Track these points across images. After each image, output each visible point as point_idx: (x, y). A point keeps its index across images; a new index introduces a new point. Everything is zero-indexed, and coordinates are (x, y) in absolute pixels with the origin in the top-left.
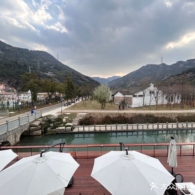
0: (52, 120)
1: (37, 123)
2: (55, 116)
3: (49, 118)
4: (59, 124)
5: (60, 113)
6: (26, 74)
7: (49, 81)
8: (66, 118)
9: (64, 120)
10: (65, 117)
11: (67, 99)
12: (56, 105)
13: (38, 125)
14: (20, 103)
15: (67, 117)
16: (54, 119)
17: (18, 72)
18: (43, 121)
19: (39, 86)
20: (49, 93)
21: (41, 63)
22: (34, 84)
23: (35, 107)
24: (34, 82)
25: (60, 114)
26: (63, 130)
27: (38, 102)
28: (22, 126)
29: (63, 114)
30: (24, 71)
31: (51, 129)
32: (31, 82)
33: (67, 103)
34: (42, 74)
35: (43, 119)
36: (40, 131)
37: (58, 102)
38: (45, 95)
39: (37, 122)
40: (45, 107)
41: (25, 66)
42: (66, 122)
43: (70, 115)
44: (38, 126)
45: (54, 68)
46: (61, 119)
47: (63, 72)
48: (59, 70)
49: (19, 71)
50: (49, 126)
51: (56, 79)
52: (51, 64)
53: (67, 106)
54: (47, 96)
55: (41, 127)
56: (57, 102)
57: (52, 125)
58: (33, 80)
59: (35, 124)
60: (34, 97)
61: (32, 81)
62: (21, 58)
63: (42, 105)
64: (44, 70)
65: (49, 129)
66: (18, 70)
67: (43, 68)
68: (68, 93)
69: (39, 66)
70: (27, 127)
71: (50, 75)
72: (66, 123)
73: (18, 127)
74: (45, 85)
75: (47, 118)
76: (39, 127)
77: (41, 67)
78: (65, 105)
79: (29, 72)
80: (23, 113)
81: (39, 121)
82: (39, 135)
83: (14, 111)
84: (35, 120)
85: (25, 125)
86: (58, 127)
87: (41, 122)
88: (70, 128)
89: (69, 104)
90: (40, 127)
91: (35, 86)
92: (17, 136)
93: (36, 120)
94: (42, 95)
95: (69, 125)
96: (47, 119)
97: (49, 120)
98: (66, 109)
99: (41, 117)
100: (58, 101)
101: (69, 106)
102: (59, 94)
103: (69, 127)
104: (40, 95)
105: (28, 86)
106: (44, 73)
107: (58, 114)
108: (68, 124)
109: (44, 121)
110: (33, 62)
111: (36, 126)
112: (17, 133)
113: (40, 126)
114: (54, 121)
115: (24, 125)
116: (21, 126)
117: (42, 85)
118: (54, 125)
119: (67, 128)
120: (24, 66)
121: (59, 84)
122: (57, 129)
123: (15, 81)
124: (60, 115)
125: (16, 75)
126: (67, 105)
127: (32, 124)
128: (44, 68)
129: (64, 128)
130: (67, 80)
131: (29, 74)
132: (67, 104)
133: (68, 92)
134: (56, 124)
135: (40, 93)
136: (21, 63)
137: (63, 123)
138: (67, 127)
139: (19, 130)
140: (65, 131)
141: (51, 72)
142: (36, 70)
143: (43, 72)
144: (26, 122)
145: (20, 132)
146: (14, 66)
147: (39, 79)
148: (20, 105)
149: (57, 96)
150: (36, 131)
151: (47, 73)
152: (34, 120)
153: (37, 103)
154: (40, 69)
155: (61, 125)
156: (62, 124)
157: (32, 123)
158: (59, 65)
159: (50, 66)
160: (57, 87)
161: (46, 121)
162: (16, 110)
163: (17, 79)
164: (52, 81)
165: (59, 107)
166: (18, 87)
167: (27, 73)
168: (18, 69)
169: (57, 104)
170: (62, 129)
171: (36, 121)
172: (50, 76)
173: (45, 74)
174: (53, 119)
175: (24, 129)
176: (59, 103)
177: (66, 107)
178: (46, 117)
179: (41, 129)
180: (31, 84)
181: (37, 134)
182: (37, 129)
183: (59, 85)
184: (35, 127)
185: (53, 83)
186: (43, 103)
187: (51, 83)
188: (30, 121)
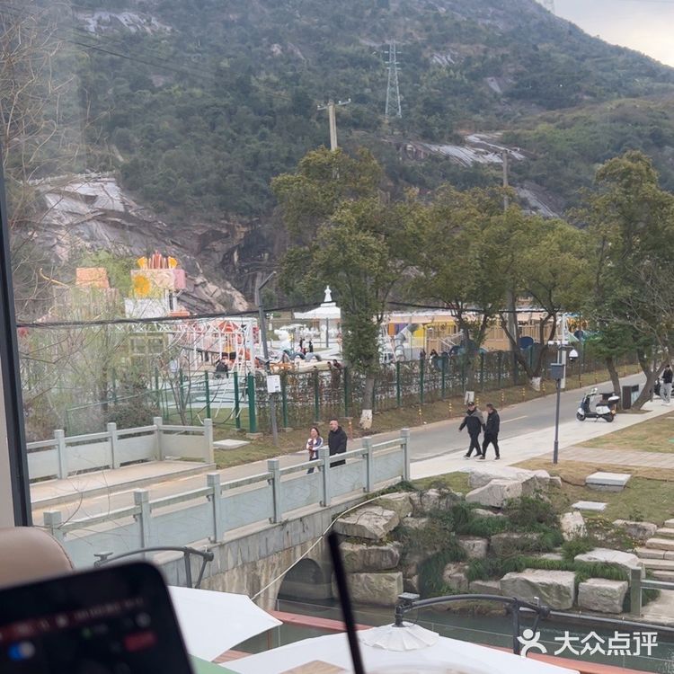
0: (481, 511)
1: (375, 521)
2: (501, 483)
3: (454, 498)
4: (525, 548)
5: (546, 465)
6: (307, 164)
7: (466, 203)
8: (585, 513)
9: (572, 522)
10: (581, 504)
11: (609, 360)
12: (516, 407)
13: (381, 533)
14: (274, 384)
15: (601, 506)
16: (496, 509)
17: (255, 161)
18: (418, 513)
19: (393, 255)
20: (461, 311)
21: (413, 60)
22: (361, 236)
23: (367, 414)
24: (363, 225)
25: (544, 474)
26: (560, 598)
27: (386, 379)
28: (288, 526)
29: (562, 474)
30: (294, 147)
31: (472, 576)
32: (338, 223)
33: (606, 396)
34: (416, 155)
35: (414, 495)
36: (392, 579)
37: (529, 387)
38: (434, 331)
39: (377, 510)
40: (430, 420)
41: (302, 105)
42: (585, 540)
43: (626, 487)
44: (381, 542)
45: (513, 96)
46: (547, 507)
47: (594, 118)
48: (553, 102)
49: (264, 151)
50: (459, 557)
51: (525, 194)
52: (491, 56)
53: (609, 418)
54: (449, 339)
55: (403, 554)
56: (525, 383)
57: (477, 546)
58: (355, 210)
59: (363, 522)
60: (360, 342)
61: (345, 213)
62: (276, 49)
63: (409, 402)
64: (432, 120)
65: (452, 572)
66: (255, 145)
67: (427, 103)
68: (619, 307)
69: (393, 95)
70: (314, 540)
71: (481, 160)
72: (588, 544)
73: (267, 530)
74: (434, 239)
75: (443, 496)
76: (389, 547)
77: (408, 103)
78: (587, 414)
79: (328, 146)
80: (293, 452)
81: (387, 505)
82: (387, 602)
83: (241, 434)
84: (367, 498)
85: (307, 521)
86: (517, 570)
87: (401, 520)
88: (616, 586)
89: (626, 402)
90: (396, 553)
91: (366, 251)
92: (262, 584)
93: (369, 500)
94: (413, 328)
95: (606, 565)
96: (443, 502)
97: (455, 509)
98: (595, 443)
99: (406, 485)
100: (537, 381)
101: (624, 420)
102: (543, 322)
103: (610, 577)
104: (398, 328)
105: (320, 256)
106: (434, 148)
107: (528, 474)
108: (601, 555)
109: (423, 515)
110: (354, 65)
111: (369, 541)
112: (260, 564)
113: (397, 547)
114: (490, 518)
115: (301, 519)
116: (284, 524)
117: (416, 239)
118: (489, 548)
119: (592, 583)
120: (294, 111)
121: (551, 228)
122: (514, 581)
123: (241, 232)
124: (540, 480)
125: (245, 188)
126: (606, 410)
127: (347, 521)
128: (433, 107)
129: (566, 579)
130: (617, 190)
131: (325, 160)
132: (610, 405)
133: (626, 291)
134: (508, 544)
135: (396, 317)
136: (275, 86)
137: (559, 541)
138: (595, 575)
139: (271, 550)
140: (576, 607)
141: (488, 128)
142: (374, 126)
143: (429, 136)
144: (309, 502)
145: (275, 559)
146: (231, 113)
147: (396, 196)
148: (276, 394)
149: (528, 340)
150: (373, 577)
151: (459, 141)
152: (358, 500)
153: (375, 392)
154: (406, 114)
155: (546, 556)
156: (549, 550)
157: (348, 515)
158: (562, 58)
159: (476, 76)
160: (529, 255)
161: (434, 515)
162: (252, 430)
163: (252, 212)
164: (493, 208)
165: (536, 423)
166: (255, 276)
167: (316, 156)
168: (254, 138)
169: (523, 400)
170: (548, 587)
171: (370, 504)
172: (476, 164)
173: (435, 158)
174: (487, 508)
175: (298, 549)
176: (543, 394)
177: (599, 428)
178: (437, 483)
179: (400, 565)
180: (336, 237)
181: (377, 598)
182: (373, 560)
183: (550, 241)
184: (363, 547)
185: (499, 224)
186: (421, 394)
187: (485, 225)
188: (334, 502)
